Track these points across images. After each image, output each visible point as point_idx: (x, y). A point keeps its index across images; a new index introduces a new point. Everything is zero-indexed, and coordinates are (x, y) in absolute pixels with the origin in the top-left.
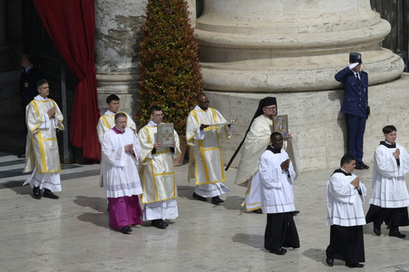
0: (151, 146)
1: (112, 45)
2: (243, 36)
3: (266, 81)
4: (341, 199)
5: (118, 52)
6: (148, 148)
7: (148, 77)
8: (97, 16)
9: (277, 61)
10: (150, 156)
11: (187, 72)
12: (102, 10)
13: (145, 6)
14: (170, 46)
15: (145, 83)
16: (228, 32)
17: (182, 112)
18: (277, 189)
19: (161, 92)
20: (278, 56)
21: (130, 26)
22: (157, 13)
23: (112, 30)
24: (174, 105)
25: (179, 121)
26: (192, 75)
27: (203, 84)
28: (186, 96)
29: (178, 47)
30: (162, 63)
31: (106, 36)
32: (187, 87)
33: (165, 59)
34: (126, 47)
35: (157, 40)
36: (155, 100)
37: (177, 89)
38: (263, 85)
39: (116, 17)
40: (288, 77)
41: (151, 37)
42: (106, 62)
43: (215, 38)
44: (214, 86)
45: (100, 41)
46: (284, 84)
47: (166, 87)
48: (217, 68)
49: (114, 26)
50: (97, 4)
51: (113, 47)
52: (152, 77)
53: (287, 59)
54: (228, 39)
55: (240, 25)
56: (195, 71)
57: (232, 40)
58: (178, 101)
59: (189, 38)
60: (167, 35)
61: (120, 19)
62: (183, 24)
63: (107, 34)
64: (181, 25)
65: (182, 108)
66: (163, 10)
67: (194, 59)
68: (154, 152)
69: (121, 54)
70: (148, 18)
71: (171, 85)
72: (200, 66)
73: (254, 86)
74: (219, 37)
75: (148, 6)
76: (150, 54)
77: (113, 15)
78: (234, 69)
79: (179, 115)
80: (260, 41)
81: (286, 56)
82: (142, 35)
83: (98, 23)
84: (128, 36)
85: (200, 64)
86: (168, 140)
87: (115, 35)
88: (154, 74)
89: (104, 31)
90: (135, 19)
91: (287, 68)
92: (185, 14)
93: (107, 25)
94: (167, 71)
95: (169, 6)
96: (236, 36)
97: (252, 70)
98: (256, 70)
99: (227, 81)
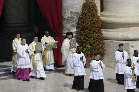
0: (34, 50)
1: (68, 22)
2: (118, 19)
3: (127, 36)
4: (94, 70)
5: (71, 25)
6: (33, 51)
7: (82, 35)
8: (63, 12)
9: (131, 28)
10: (33, 54)
11: (97, 33)
12: (65, 10)
13: (81, 8)
14: (91, 23)
15: (81, 37)
16: (113, 18)
17: (95, 48)
18: (79, 67)
19: (87, 40)
20: (132, 27)
21: (76, 16)
22: (86, 10)
23: (69, 17)
24: (92, 45)
25: (94, 51)
26: (99, 34)
27: (103, 37)
28: (97, 42)
29: (93, 23)
30: (88, 29)
31: (66, 19)
32: (97, 38)
33: (89, 28)
34: (74, 23)
35: (86, 21)
36: (85, 43)
37: (93, 39)
38: (126, 37)
39: (70, 12)
40: (135, 34)
41: (84, 20)
42: (66, 29)
43: (108, 20)
44: (107, 38)
45: (64, 21)
46: (134, 37)
47: (89, 38)
48: (108, 31)
49: (69, 15)
50: (63, 7)
51: (69, 23)
52: (84, 35)
53: (135, 28)
54: (113, 20)
55: (117, 15)
56: (100, 32)
57: (114, 20)
58: (94, 44)
59: (98, 20)
60: (89, 19)
61: (72, 13)
62: (96, 15)
63: (67, 18)
64: (95, 15)
65: (95, 46)
66: (88, 10)
67: (100, 28)
68: (35, 52)
69: (72, 26)
70: (82, 12)
71: (91, 37)
72: (102, 31)
73: (122, 38)
74: (109, 20)
75: (83, 8)
76: (83, 26)
77: (69, 11)
78: (115, 32)
79: (94, 49)
80: (125, 21)
81: (134, 27)
82: (80, 19)
83: (63, 14)
84: (75, 19)
85: (102, 29)
86: (40, 48)
87: (70, 19)
88: (84, 33)
89: (66, 17)
90: (77, 13)
91: (135, 31)
92: (96, 11)
93: (67, 15)
94: (89, 32)
95: (90, 8)
96: (116, 19)
97: (121, 32)
98: (123, 32)
99: (112, 36)
